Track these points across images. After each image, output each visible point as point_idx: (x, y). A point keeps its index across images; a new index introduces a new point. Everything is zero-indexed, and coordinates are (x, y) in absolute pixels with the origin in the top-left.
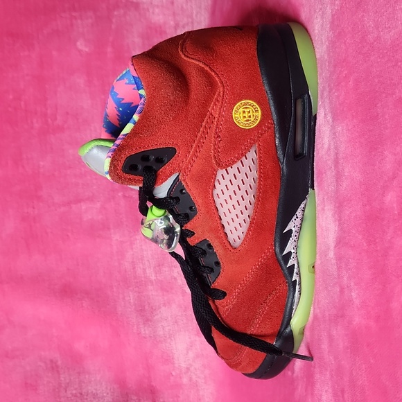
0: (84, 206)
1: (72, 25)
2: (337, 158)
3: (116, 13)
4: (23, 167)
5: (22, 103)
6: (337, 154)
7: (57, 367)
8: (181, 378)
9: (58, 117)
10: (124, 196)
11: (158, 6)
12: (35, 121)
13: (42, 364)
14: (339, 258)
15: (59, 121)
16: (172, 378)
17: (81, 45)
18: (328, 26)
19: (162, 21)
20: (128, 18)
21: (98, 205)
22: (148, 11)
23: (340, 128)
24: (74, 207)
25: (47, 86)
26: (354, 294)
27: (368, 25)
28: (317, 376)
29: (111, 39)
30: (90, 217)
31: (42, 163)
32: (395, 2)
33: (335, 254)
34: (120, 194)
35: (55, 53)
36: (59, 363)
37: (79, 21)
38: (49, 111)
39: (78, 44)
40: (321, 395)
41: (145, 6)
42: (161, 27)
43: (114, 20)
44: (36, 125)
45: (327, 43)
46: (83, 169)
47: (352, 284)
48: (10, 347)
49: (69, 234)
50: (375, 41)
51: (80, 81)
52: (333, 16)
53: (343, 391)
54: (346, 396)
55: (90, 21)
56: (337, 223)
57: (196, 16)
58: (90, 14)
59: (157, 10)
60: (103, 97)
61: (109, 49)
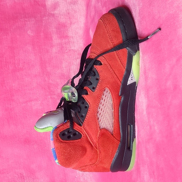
0: (33, 103)
1: (25, 24)
2: (145, 70)
3: (44, 18)
4: (5, 87)
5: (4, 59)
6: (145, 69)
7: (23, 176)
8: (80, 178)
9: (20, 64)
10: (51, 98)
11: (62, 15)
12: (10, 66)
13: (16, 176)
14: (148, 113)
15: (21, 66)
16: (76, 179)
17: (29, 32)
18: (138, 15)
19: (64, 21)
20: (50, 20)
21: (40, 102)
22: (58, 17)
23: (146, 57)
24: (29, 104)
25: (15, 51)
26: (156, 128)
27: (155, 12)
28: (142, 168)
29: (42, 29)
30: (36, 108)
31: (14, 85)
32: (166, 1)
33: (146, 112)
34: (49, 97)
35: (18, 36)
36: (24, 174)
37: (28, 22)
38: (16, 62)
39: (28, 32)
40: (144, 176)
41: (57, 15)
42: (64, 24)
43: (44, 22)
44: (11, 68)
45: (138, 22)
46: (32, 86)
47: (155, 123)
48: (1, 168)
49: (27, 116)
50: (158, 18)
51: (30, 48)
52: (139, 10)
53: (154, 172)
54: (155, 174)
55: (33, 22)
56: (147, 98)
57: (79, 19)
58: (33, 19)
59: (62, 17)
60: (40, 55)
61: (42, 34)
